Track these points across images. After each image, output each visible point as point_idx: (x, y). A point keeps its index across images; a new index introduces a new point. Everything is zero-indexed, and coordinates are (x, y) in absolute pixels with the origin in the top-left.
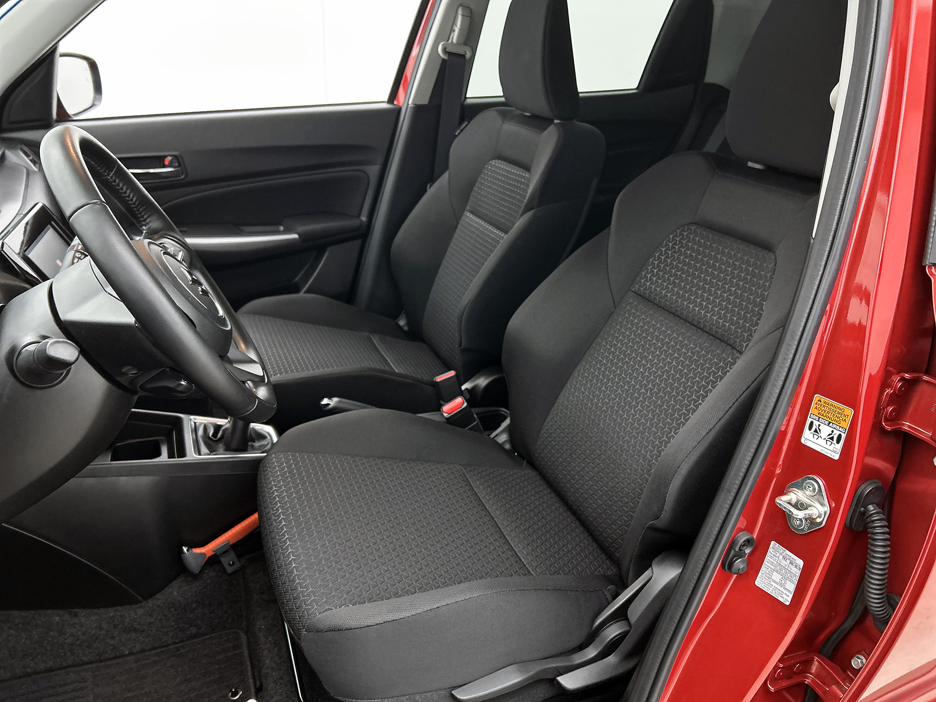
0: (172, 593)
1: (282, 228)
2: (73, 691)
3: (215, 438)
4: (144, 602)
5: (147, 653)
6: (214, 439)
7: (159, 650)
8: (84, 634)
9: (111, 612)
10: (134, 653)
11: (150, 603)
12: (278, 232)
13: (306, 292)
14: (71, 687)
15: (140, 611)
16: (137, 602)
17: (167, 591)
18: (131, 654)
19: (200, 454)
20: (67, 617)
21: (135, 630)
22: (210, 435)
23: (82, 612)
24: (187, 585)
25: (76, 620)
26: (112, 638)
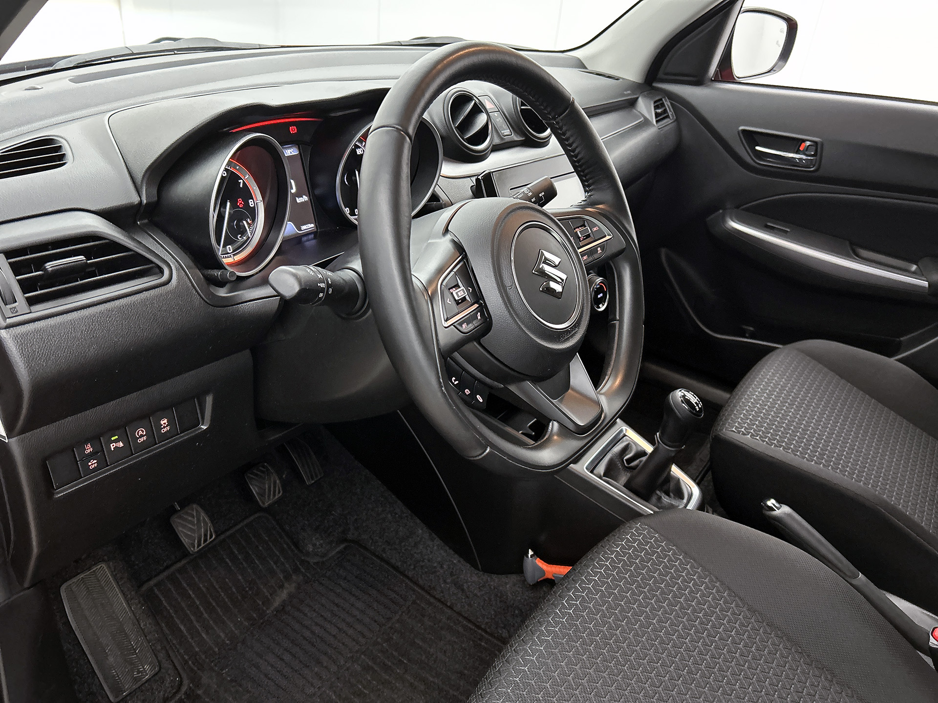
0: (506, 584)
1: (914, 268)
2: (391, 599)
3: (628, 464)
4: (481, 573)
5: (460, 619)
6: (626, 465)
7: (469, 625)
8: (429, 561)
9: (456, 559)
10: (453, 609)
11: (485, 577)
12: (905, 271)
13: (899, 360)
14: (393, 595)
15: (475, 578)
16: (476, 568)
17: (504, 578)
18: (451, 608)
19: (592, 472)
20: (426, 536)
21: (463, 590)
22: (625, 458)
23: (438, 541)
24: (522, 588)
25: (430, 543)
26: (445, 582)
